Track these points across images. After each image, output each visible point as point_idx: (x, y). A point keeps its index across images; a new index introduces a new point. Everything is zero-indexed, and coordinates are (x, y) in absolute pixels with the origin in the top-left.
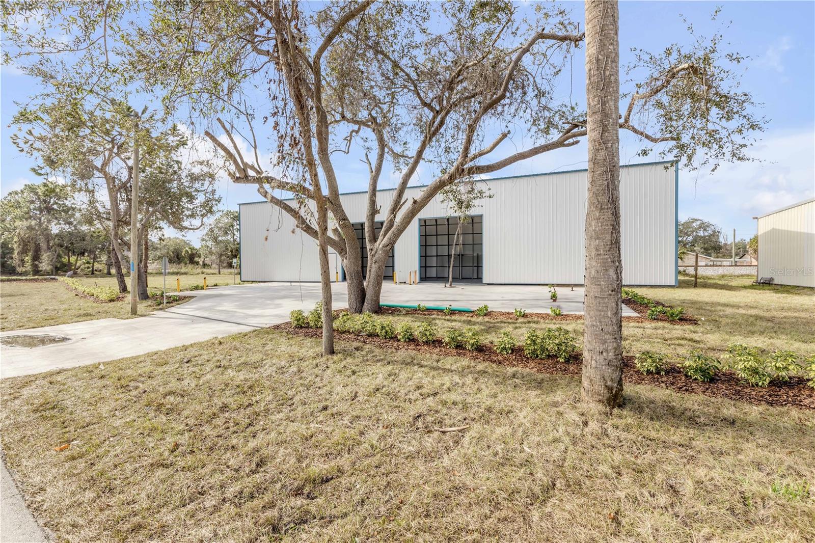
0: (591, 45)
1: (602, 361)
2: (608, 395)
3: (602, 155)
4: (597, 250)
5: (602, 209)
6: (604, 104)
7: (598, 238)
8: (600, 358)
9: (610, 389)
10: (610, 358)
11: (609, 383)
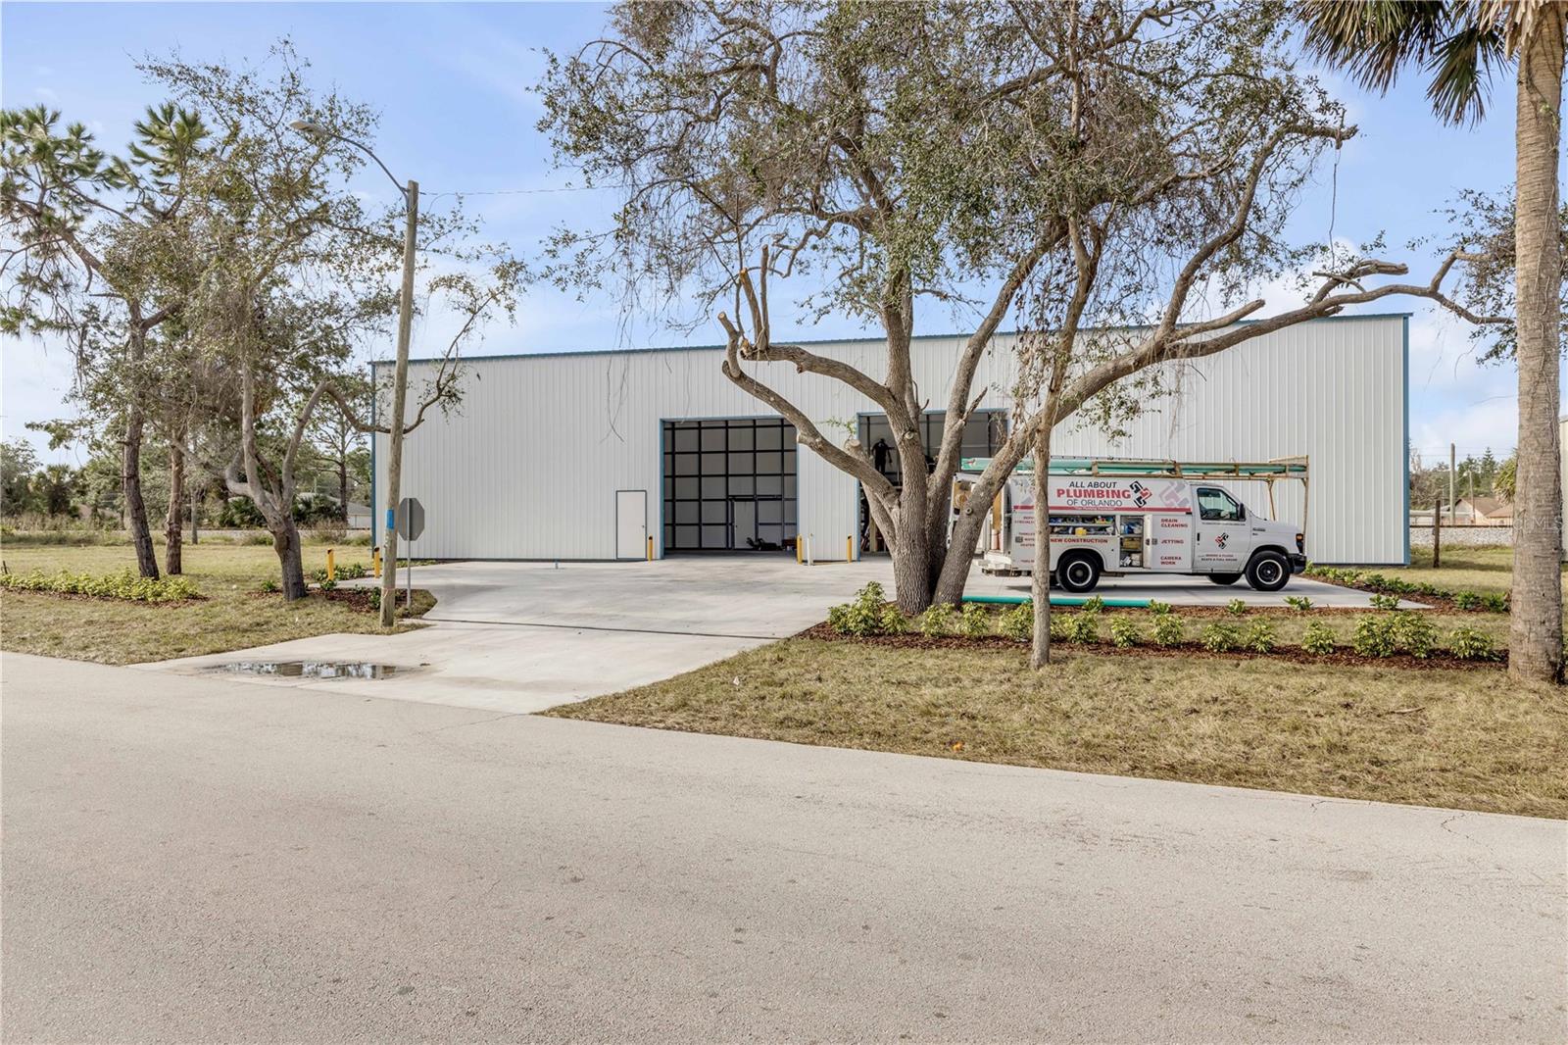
0: (1529, 259)
1: (1544, 632)
2: (1552, 673)
3: (1542, 389)
4: (1537, 501)
5: (1543, 452)
6: (1546, 330)
7: (1539, 487)
8: (1542, 630)
9: (1553, 664)
10: (1553, 628)
11: (1553, 659)
